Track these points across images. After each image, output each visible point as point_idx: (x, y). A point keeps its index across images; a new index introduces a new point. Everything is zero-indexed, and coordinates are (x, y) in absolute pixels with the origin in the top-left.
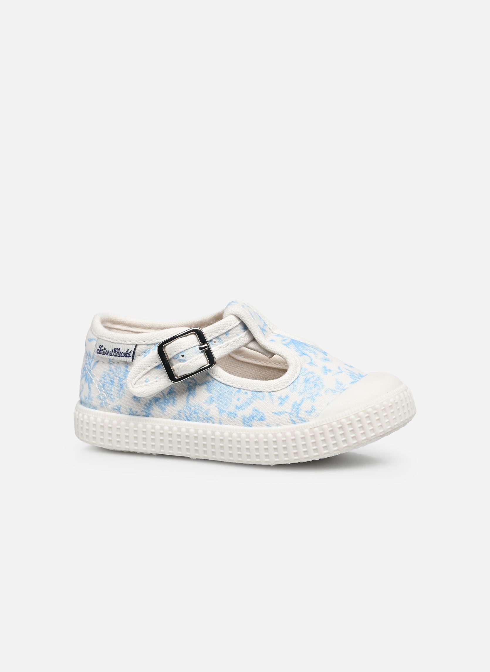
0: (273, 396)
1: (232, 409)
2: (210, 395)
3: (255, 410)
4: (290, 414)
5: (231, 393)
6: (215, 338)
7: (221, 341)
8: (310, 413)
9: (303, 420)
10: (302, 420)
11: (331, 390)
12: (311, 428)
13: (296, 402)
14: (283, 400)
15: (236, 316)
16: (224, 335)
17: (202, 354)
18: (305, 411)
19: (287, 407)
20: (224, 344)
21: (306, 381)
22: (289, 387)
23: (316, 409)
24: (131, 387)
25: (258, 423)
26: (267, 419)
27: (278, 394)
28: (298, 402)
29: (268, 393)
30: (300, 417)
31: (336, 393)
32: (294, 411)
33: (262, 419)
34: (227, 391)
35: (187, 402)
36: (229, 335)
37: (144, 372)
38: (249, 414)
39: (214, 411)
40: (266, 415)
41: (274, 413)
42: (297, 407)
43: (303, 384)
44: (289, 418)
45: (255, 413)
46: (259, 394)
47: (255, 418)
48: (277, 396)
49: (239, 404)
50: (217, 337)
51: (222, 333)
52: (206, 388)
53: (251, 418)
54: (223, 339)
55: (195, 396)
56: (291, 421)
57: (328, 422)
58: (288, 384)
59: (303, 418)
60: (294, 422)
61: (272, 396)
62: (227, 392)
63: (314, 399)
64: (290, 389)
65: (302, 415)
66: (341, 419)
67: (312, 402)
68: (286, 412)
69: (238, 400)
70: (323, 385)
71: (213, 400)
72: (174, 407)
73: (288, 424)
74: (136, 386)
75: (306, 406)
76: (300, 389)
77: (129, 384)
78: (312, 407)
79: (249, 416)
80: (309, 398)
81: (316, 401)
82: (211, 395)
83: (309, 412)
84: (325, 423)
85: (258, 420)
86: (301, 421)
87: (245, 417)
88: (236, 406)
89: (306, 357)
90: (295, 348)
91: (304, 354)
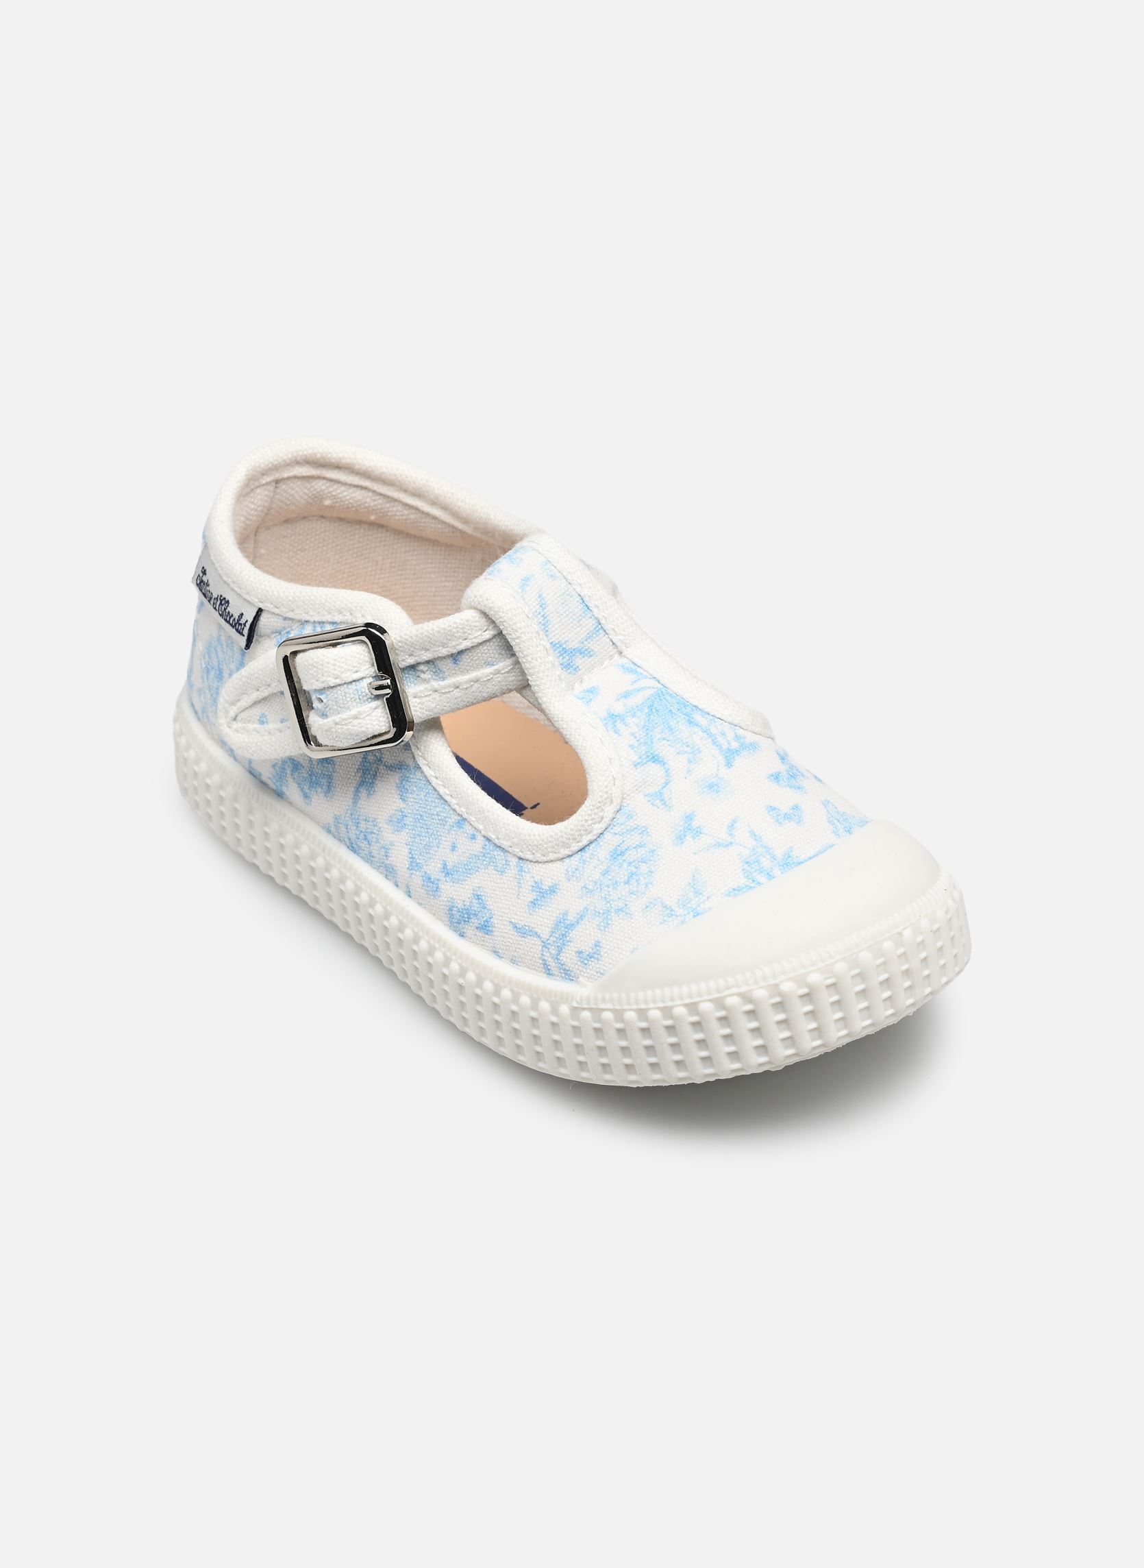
0: (525, 872)
1: (434, 869)
2: (403, 805)
3: (478, 896)
4: (545, 945)
5: (443, 821)
6: (423, 663)
7: (439, 675)
8: (586, 962)
9: (568, 975)
10: (566, 974)
11: (662, 904)
12: (575, 1008)
13: (566, 914)
14: (543, 894)
15: (485, 614)
16: (449, 661)
17: (376, 702)
18: (576, 949)
19: (543, 921)
20: (447, 682)
21: (617, 854)
22: (567, 861)
23: (602, 953)
24: (225, 726)
25: (475, 935)
26: (495, 934)
27: (537, 870)
28: (571, 918)
29: (517, 860)
30: (562, 962)
31: (671, 919)
32: (555, 939)
33: (485, 928)
34: (435, 813)
35: (355, 803)
36: (462, 663)
37: (256, 695)
38: (463, 901)
39: (399, 857)
40: (495, 921)
41: (512, 923)
42: (563, 928)
43: (603, 862)
44: (540, 956)
45: (476, 906)
46: (497, 853)
47: (474, 920)
48: (533, 877)
49: (452, 859)
50: (428, 662)
51: (440, 655)
52: (398, 781)
53: (466, 916)
54: (445, 670)
55: (372, 793)
56: (542, 966)
57: (617, 1007)
58: (567, 852)
59: (568, 969)
60: (548, 972)
61: (523, 873)
62: (437, 815)
63: (609, 922)
64: (567, 870)
65: (568, 957)
66: (649, 1009)
67: (601, 930)
68: (536, 933)
69: (454, 848)
70: (651, 884)
71: (405, 822)
72: (328, 801)
73: (534, 969)
74: (235, 725)
75: (583, 937)
76: (590, 879)
77: (221, 714)
78: (596, 946)
79: (463, 907)
80: (599, 913)
81: (610, 931)
82: (405, 806)
83: (587, 958)
84: (609, 1006)
85: (477, 928)
86: (563, 975)
87: (454, 907)
88: (445, 866)
89: (654, 770)
90: (637, 735)
91: (655, 759)
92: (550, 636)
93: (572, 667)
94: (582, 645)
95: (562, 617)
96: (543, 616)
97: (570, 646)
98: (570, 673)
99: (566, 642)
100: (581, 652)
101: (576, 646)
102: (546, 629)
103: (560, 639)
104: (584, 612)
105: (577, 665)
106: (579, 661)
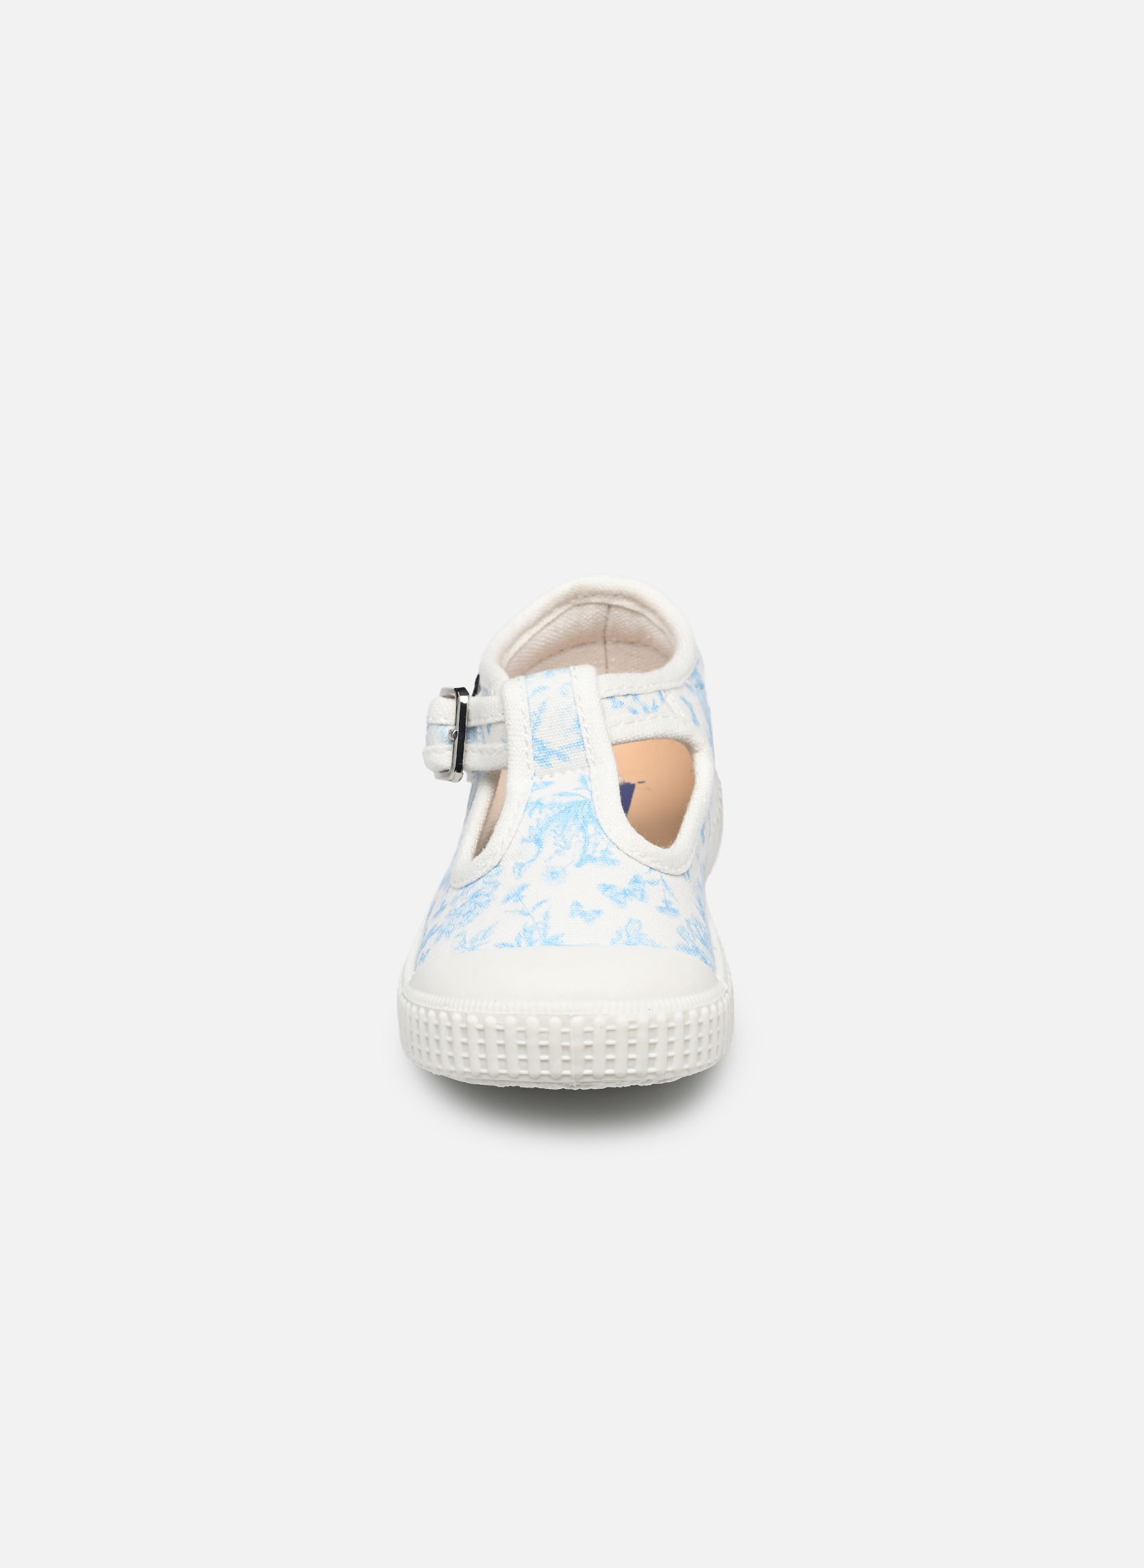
70: (472, 922)
89: (532, 848)
90: (540, 822)
91: (538, 842)
92: (536, 734)
93: (545, 762)
94: (561, 751)
95: (553, 724)
96: (538, 717)
97: (550, 747)
98: (541, 766)
99: (547, 743)
100: (561, 756)
101: (556, 749)
102: (536, 727)
103: (544, 739)
104: (574, 728)
105: (551, 762)
106: (553, 760)
